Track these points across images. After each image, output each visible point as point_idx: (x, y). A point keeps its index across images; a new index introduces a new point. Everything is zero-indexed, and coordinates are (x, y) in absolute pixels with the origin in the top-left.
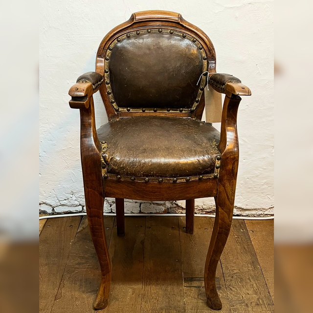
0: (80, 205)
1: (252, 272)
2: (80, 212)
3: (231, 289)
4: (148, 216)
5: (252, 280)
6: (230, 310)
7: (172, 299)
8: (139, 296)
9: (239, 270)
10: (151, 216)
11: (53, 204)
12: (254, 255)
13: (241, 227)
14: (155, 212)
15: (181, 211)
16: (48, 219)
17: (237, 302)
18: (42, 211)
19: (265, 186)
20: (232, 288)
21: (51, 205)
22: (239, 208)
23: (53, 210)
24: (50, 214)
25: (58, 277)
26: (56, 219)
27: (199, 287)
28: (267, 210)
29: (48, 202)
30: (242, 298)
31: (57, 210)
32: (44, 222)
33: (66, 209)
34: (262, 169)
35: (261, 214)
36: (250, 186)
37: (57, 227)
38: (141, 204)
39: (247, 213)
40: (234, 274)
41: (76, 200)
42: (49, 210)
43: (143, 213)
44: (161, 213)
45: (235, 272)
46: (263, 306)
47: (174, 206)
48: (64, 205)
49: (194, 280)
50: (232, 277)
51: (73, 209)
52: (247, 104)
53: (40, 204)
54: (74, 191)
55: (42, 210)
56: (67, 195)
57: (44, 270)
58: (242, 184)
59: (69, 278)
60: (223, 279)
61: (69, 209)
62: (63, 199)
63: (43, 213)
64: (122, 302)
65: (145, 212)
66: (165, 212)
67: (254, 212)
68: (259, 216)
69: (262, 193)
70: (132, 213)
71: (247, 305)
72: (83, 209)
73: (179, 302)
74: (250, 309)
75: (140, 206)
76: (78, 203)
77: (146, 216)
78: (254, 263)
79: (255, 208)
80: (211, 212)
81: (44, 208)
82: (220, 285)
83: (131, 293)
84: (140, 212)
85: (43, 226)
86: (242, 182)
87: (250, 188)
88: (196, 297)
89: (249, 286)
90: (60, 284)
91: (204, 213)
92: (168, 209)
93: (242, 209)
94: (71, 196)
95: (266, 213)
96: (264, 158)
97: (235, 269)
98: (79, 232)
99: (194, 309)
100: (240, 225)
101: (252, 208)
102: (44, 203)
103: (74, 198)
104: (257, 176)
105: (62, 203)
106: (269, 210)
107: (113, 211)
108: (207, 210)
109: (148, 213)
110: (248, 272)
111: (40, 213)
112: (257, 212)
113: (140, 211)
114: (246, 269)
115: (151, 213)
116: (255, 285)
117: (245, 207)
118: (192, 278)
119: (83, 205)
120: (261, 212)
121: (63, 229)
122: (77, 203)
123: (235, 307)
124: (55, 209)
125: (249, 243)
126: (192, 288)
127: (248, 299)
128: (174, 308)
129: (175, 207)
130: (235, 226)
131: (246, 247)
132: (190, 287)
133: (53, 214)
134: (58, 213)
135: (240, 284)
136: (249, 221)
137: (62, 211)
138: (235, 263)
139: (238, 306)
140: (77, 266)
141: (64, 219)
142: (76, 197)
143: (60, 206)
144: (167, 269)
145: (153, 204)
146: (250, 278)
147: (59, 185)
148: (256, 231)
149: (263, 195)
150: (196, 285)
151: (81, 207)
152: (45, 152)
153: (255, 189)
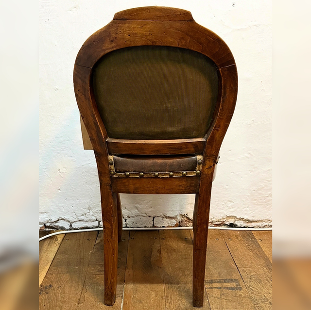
0: (97, 220)
1: (268, 274)
2: (97, 227)
3: (252, 289)
4: (161, 230)
5: (270, 281)
6: (255, 308)
8: (162, 297)
9: (256, 273)
10: (163, 230)
11: (71, 219)
12: (267, 259)
13: (249, 236)
14: (168, 225)
15: (191, 224)
16: (66, 233)
17: (261, 301)
19: (270, 198)
21: (69, 221)
22: (246, 220)
23: (71, 225)
24: (68, 230)
25: (80, 284)
26: (76, 234)
27: (220, 288)
28: (271, 221)
29: (66, 217)
30: (264, 297)
31: (74, 226)
32: (62, 236)
33: (83, 225)
34: (266, 182)
35: (266, 226)
36: (256, 198)
37: (76, 240)
38: (154, 218)
39: (253, 224)
40: (252, 276)
41: (93, 215)
42: (67, 226)
43: (156, 227)
44: (173, 227)
45: (252, 274)
47: (185, 219)
48: (81, 220)
49: (215, 282)
50: (251, 279)
51: (89, 225)
52: (253, 119)
53: (58, 220)
54: (92, 206)
55: (60, 226)
56: (85, 210)
57: (65, 277)
58: (248, 196)
59: (91, 284)
60: (242, 280)
61: (86, 225)
62: (81, 215)
63: (60, 228)
64: (146, 303)
65: (158, 226)
66: (176, 226)
67: (259, 224)
68: (264, 227)
69: (267, 205)
70: (146, 227)
71: (270, 303)
72: (99, 224)
75: (153, 221)
76: (95, 218)
77: (159, 230)
78: (269, 266)
79: (260, 219)
80: (220, 224)
81: (62, 224)
82: (240, 286)
83: (154, 295)
84: (154, 226)
85: (62, 238)
86: (249, 194)
87: (256, 200)
88: (219, 297)
89: (269, 287)
90: (83, 289)
91: (214, 225)
92: (179, 222)
93: (249, 221)
94: (89, 211)
95: (270, 224)
96: (268, 171)
97: (252, 272)
98: (97, 244)
99: (220, 308)
101: (258, 220)
102: (63, 219)
103: (91, 213)
104: (263, 188)
105: (80, 218)
107: (128, 226)
108: (216, 223)
109: (161, 227)
110: (265, 274)
112: (262, 223)
113: (153, 225)
114: (262, 272)
115: (163, 227)
117: (251, 219)
118: (212, 281)
119: (99, 220)
120: (266, 224)
121: (81, 242)
122: (94, 218)
123: (259, 305)
124: (72, 224)
125: (260, 250)
126: (213, 289)
127: (271, 298)
129: (186, 221)
130: (244, 236)
131: (258, 253)
132: (212, 288)
133: (70, 230)
134: (75, 229)
135: (260, 285)
136: (255, 232)
137: (79, 227)
138: (251, 266)
139: (262, 304)
140: (98, 273)
141: (82, 233)
142: (93, 213)
143: (78, 222)
144: (186, 273)
145: (166, 217)
146: (268, 279)
147: (78, 201)
148: (264, 240)
149: (267, 207)
150: (217, 287)
151: (97, 222)
152: (65, 168)
153: (260, 201)
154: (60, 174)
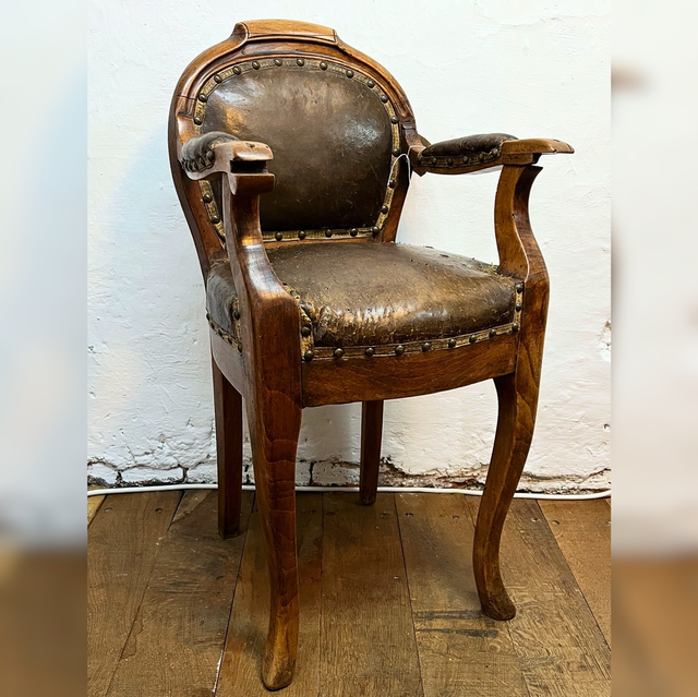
0: (179, 466)
1: (563, 602)
2: (179, 482)
3: (521, 636)
4: (329, 492)
5: (565, 618)
6: (523, 678)
7: (390, 656)
8: (313, 649)
9: (535, 598)
10: (335, 492)
11: (120, 462)
12: (564, 568)
13: (531, 513)
14: (344, 482)
15: (399, 480)
16: (107, 495)
17: (537, 662)
18: (95, 479)
19: (582, 425)
20: (523, 633)
21: (114, 466)
22: (526, 474)
23: (119, 477)
24: (111, 487)
25: (128, 612)
26: (130, 496)
27: (448, 631)
28: (585, 479)
29: (108, 458)
30: (546, 655)
31: (126, 477)
32: (99, 501)
33: (148, 475)
34: (574, 387)
35: (573, 489)
36: (551, 425)
37: (128, 512)
38: (312, 464)
39: (543, 485)
40: (525, 605)
41: (170, 455)
42: (111, 478)
43: (316, 485)
44: (357, 485)
45: (527, 600)
46: (596, 671)
47: (386, 468)
48: (143, 465)
49: (438, 617)
50: (521, 612)
51: (163, 476)
53: (90, 464)
54: (167, 434)
55: (95, 476)
56: (152, 442)
57: (96, 596)
59: (153, 614)
61: (154, 476)
62: (142, 453)
63: (95, 482)
65: (323, 483)
67: (557, 485)
68: (568, 491)
69: (576, 441)
71: (559, 667)
72: (185, 475)
73: (406, 661)
74: (567, 676)
75: (311, 470)
76: (175, 461)
77: (322, 492)
78: (568, 583)
79: (560, 474)
80: (464, 483)
81: (98, 472)
82: (494, 627)
84: (311, 483)
85: (97, 506)
87: (549, 429)
88: (444, 651)
89: (560, 630)
90: (133, 624)
91: (450, 485)
93: (533, 476)
94: (161, 445)
95: (583, 486)
96: (580, 361)
97: (525, 596)
98: (178, 521)
99: (442, 678)
100: (529, 509)
101: (555, 475)
102: (100, 461)
103: (167, 450)
104: (565, 402)
105: (141, 460)
106: (591, 479)
107: (252, 481)
108: (457, 480)
109: (328, 486)
110: (555, 601)
111: (89, 484)
112: (563, 483)
113: (311, 480)
114: (549, 596)
115: (334, 485)
116: (572, 627)
117: (538, 473)
118: (432, 613)
119: (185, 465)
120: (571, 485)
121: (140, 515)
122: (172, 461)
123: (533, 673)
124: (122, 474)
125: (552, 545)
126: (433, 633)
127: (562, 656)
128: (396, 676)
129: (387, 473)
130: (519, 512)
131: (545, 551)
132: (429, 631)
133: (119, 486)
134: (130, 485)
135: (540, 626)
136: (546, 503)
137: (139, 480)
138: (525, 583)
139: (540, 670)
140: (173, 589)
141: (143, 495)
142: (171, 448)
143: (135, 469)
144: (374, 595)
145: (340, 463)
146: (562, 613)
147: (135, 420)
148: (565, 522)
149: (577, 445)
150: (442, 628)
151: (180, 471)
152: (105, 343)
153: (560, 431)
154: (94, 356)
